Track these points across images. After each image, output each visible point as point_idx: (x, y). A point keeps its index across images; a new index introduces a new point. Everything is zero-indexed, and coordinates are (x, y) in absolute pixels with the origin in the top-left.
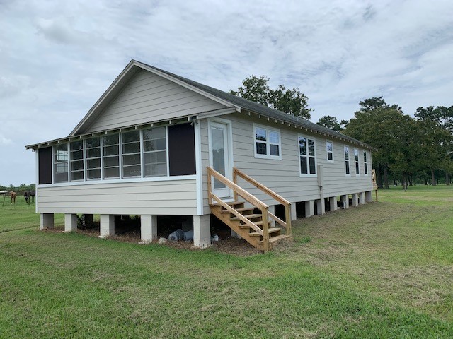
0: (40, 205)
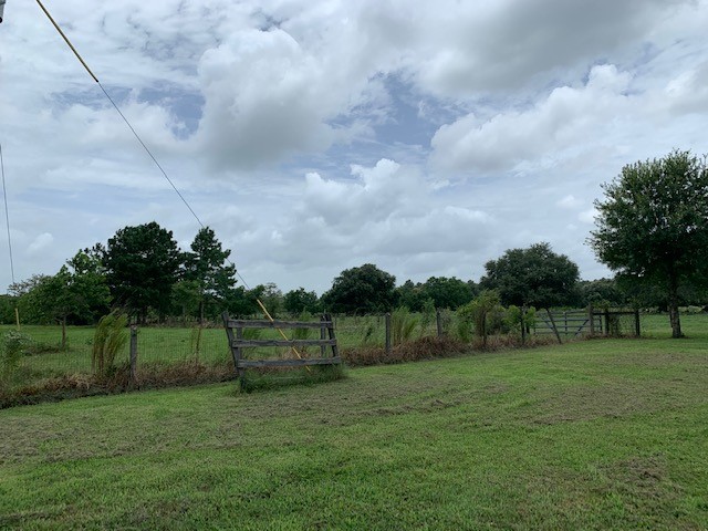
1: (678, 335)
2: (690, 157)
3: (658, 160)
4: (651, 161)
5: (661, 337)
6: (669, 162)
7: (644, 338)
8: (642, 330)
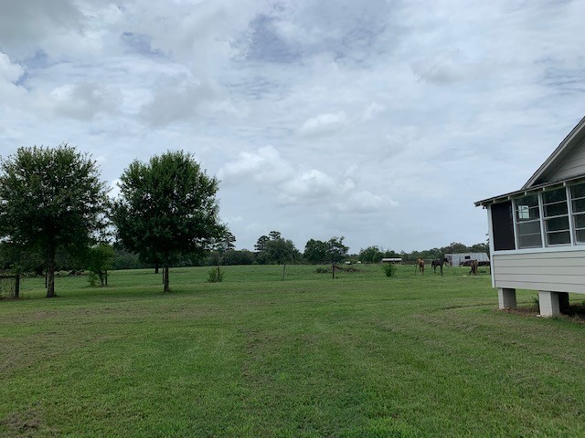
0: (498, 277)
1: (51, 294)
2: (76, 152)
3: (50, 149)
4: (45, 148)
5: (36, 298)
6: (59, 153)
7: (22, 299)
8: (20, 292)
